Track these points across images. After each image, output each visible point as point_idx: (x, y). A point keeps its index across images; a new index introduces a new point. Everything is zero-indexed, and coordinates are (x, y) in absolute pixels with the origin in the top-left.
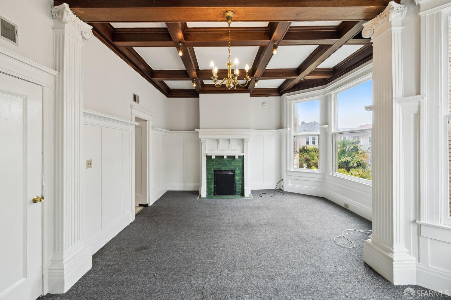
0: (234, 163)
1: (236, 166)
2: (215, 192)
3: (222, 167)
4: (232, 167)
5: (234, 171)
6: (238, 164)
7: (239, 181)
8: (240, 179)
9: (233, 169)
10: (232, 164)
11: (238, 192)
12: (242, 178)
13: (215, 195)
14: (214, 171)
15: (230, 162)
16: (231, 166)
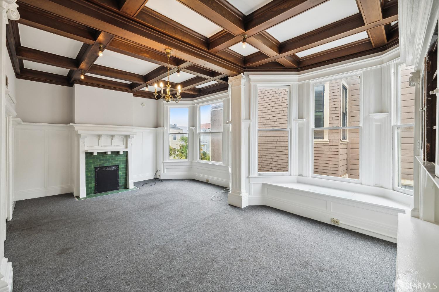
0: (117, 159)
1: (120, 161)
2: (95, 190)
3: (104, 163)
4: (116, 163)
5: (117, 166)
6: (122, 159)
7: (122, 175)
8: (123, 173)
9: (116, 165)
10: (115, 159)
11: (122, 186)
12: (126, 172)
13: (95, 193)
14: (95, 168)
15: (113, 158)
16: (114, 161)
